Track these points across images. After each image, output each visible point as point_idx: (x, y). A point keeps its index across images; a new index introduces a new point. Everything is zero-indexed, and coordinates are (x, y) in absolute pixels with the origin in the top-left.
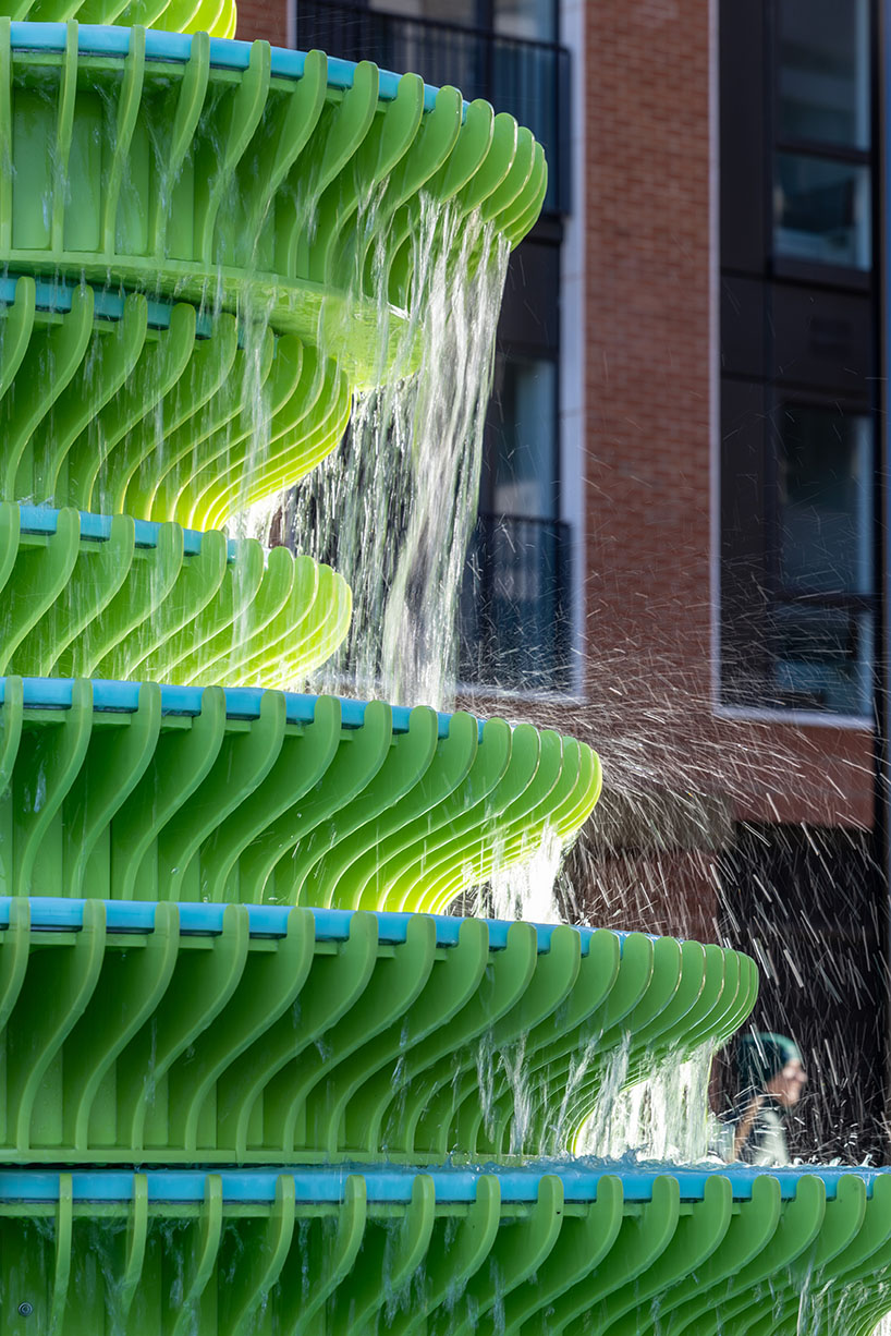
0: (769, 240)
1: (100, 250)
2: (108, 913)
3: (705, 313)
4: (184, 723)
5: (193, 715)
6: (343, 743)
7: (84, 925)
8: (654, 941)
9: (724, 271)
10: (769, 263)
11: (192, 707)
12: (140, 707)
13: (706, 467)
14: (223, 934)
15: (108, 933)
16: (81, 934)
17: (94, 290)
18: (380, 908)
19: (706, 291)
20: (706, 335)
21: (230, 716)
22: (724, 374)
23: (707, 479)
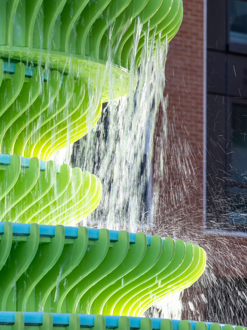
0: (227, 37)
1: (6, 44)
2: (25, 317)
3: (202, 67)
4: (48, 240)
5: (51, 237)
6: (110, 248)
7: (15, 322)
8: (222, 326)
9: (208, 50)
10: (227, 46)
11: (51, 233)
12: (31, 233)
13: (201, 131)
14: (69, 326)
15: (25, 325)
16: (14, 326)
17: (4, 61)
18: (111, 314)
19: (202, 58)
20: (202, 76)
21: (66, 237)
22: (208, 93)
23: (202, 137)
